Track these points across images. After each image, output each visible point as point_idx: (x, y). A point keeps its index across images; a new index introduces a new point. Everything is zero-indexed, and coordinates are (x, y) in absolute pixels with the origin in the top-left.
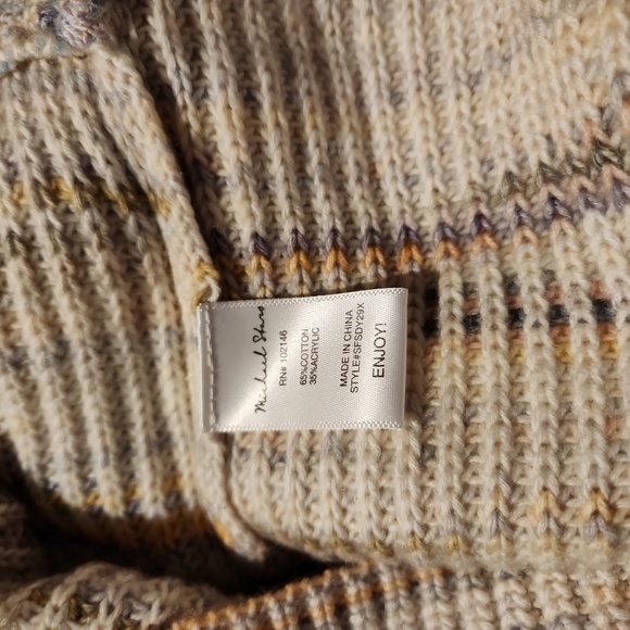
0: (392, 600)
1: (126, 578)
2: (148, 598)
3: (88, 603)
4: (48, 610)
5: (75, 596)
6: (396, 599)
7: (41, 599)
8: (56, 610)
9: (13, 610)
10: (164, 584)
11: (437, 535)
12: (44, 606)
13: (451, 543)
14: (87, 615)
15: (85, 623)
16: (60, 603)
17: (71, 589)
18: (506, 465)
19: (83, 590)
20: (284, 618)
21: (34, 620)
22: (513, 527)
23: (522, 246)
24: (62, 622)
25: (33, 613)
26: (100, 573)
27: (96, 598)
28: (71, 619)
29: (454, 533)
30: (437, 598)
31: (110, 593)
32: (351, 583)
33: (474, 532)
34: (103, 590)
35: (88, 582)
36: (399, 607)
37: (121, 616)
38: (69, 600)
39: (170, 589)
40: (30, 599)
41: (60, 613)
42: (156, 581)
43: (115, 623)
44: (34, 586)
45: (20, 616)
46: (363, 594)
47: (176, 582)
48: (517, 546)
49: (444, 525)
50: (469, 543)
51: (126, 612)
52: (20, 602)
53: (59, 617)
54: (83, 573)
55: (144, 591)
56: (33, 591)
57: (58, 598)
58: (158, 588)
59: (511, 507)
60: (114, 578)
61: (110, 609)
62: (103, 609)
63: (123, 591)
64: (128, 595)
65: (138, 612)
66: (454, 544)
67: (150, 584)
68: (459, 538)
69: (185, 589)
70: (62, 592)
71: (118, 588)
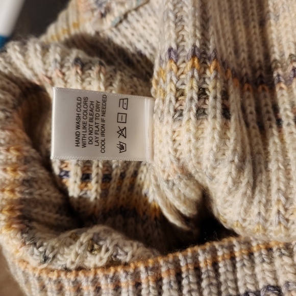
0: (240, 261)
1: (117, 236)
2: (126, 249)
3: (97, 244)
4: (78, 243)
5: (92, 239)
6: (242, 260)
7: (75, 238)
8: (82, 244)
9: (62, 240)
10: (135, 244)
11: (250, 224)
12: (76, 241)
13: (256, 228)
14: (95, 250)
15: (94, 254)
16: (84, 241)
17: (90, 236)
18: (283, 188)
19: (96, 238)
20: (187, 264)
21: (71, 247)
22: (287, 220)
23: (280, 91)
24: (84, 251)
25: (71, 244)
26: (105, 231)
27: (101, 243)
28: (88, 251)
29: (259, 223)
30: (263, 261)
31: (108, 241)
32: (220, 249)
33: (268, 224)
34: (105, 240)
35: (98, 234)
36: (244, 265)
37: (112, 255)
38: (88, 241)
39: (138, 247)
40: (70, 237)
41: (83, 246)
42: (131, 242)
43: (108, 257)
44: (73, 231)
45: (65, 244)
46: (226, 256)
47: (141, 244)
48: (290, 231)
49: (254, 219)
50: (265, 230)
51: (115, 254)
52: (65, 238)
53: (83, 248)
54: (97, 229)
55: (125, 245)
56: (72, 234)
57: (84, 238)
58: (132, 245)
59: (286, 210)
60: (111, 235)
61: (107, 250)
62: (103, 249)
63: (115, 243)
64: (117, 245)
65: (120, 255)
66: (257, 230)
67: (128, 242)
68: (261, 227)
69: (145, 249)
70: (86, 236)
71: (112, 241)
